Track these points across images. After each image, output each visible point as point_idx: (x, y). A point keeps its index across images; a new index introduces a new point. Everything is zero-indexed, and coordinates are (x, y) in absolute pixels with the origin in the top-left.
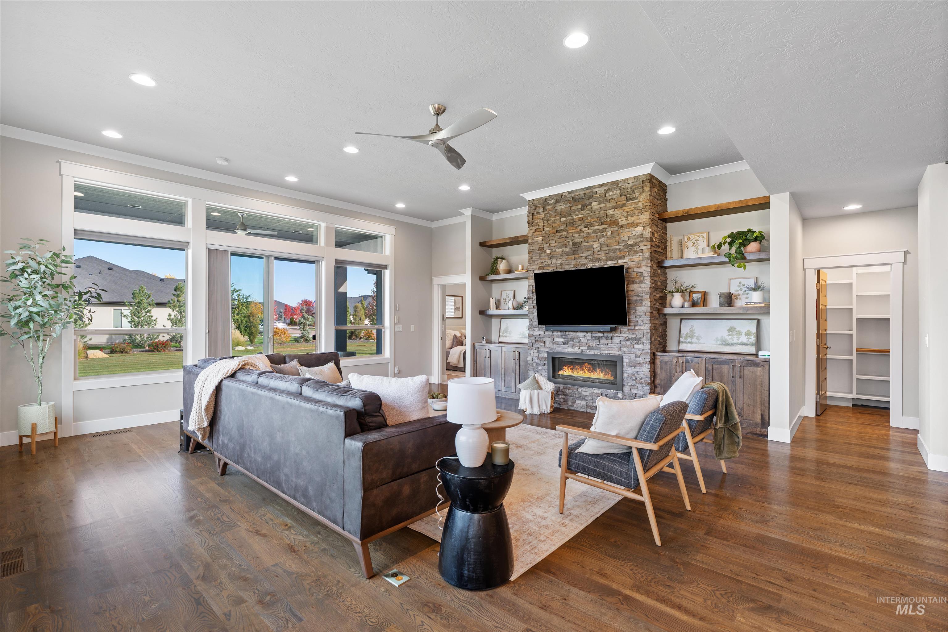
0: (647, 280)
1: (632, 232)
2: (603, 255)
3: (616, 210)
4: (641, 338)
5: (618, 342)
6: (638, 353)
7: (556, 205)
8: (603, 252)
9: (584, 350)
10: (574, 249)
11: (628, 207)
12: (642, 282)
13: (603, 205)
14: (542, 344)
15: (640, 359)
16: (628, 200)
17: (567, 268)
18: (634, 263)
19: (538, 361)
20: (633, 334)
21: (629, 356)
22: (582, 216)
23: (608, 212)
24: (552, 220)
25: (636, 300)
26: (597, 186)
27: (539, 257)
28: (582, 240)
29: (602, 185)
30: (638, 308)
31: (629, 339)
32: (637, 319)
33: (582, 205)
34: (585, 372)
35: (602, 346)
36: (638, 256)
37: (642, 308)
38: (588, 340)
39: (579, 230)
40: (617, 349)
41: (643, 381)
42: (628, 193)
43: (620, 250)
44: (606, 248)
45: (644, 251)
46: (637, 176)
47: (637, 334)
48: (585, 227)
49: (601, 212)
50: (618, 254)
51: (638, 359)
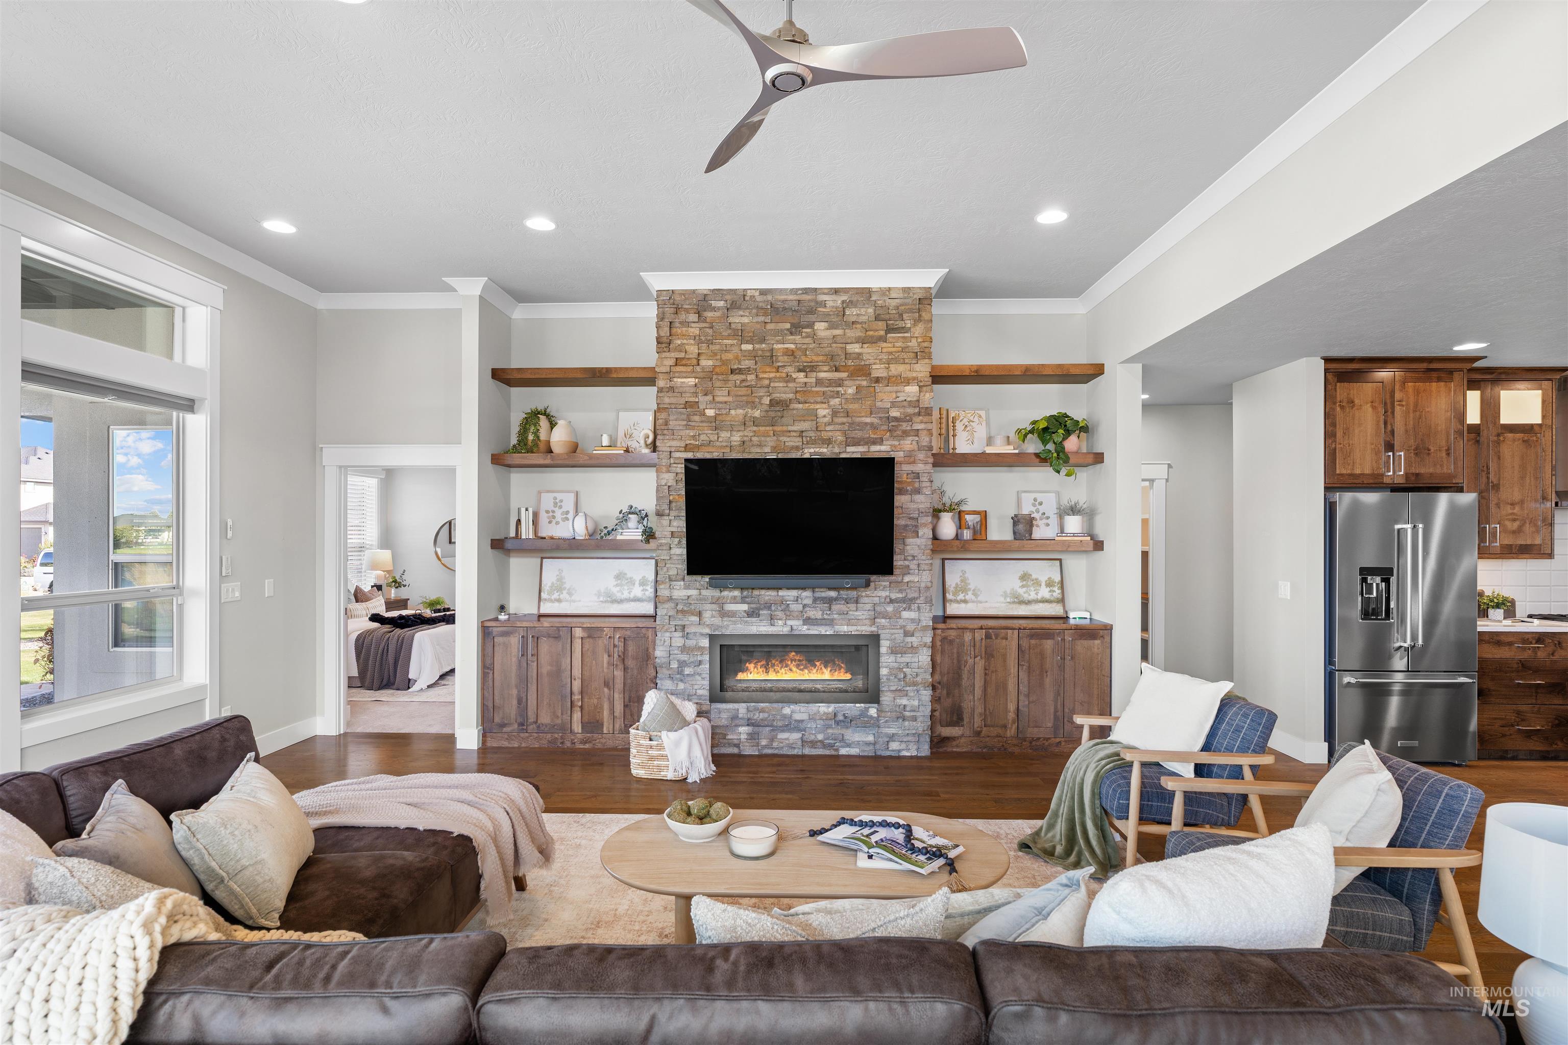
0: (927, 486)
1: (899, 394)
2: (838, 433)
3: (865, 346)
4: (912, 600)
5: (869, 607)
6: (911, 627)
7: (731, 313)
8: (838, 427)
9: (795, 628)
10: (772, 414)
11: (890, 345)
12: (918, 491)
13: (838, 332)
14: (695, 619)
15: (913, 639)
16: (889, 330)
17: (754, 453)
18: (901, 454)
19: (684, 657)
20: (901, 591)
21: (892, 634)
22: (792, 346)
23: (849, 347)
24: (719, 344)
25: (906, 526)
26: (826, 291)
27: (685, 423)
28: (791, 396)
29: (836, 291)
30: (909, 541)
31: (892, 601)
32: (907, 563)
33: (793, 325)
34: (791, 670)
35: (836, 616)
36: (909, 442)
37: (918, 541)
38: (805, 606)
39: (784, 375)
40: (867, 622)
41: (919, 679)
42: (892, 316)
43: (873, 427)
44: (845, 420)
45: (920, 432)
46: (909, 288)
47: (908, 591)
48: (800, 371)
49: (834, 345)
50: (870, 433)
51: (909, 639)
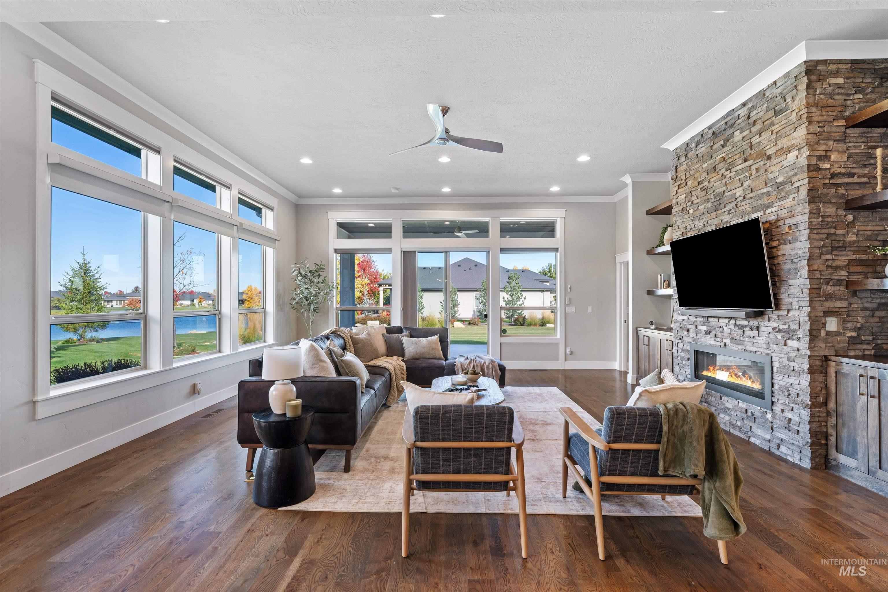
0: (804, 233)
1: (783, 163)
2: (748, 206)
3: (763, 134)
4: (794, 331)
5: (766, 334)
6: (793, 354)
7: (697, 148)
8: (748, 201)
9: (727, 344)
10: (715, 204)
11: (777, 126)
12: (796, 240)
13: (747, 132)
14: (686, 333)
15: (795, 364)
16: (777, 113)
18: (785, 211)
19: (683, 354)
20: (785, 323)
21: (780, 358)
22: (724, 155)
23: (752, 140)
24: (694, 169)
25: (789, 270)
26: (739, 107)
27: (682, 221)
28: (724, 188)
29: (744, 105)
30: (791, 282)
31: (779, 331)
32: (791, 300)
33: (724, 141)
34: (731, 376)
35: (747, 339)
36: (791, 200)
37: (798, 282)
38: (731, 330)
39: (720, 176)
40: (764, 346)
41: (799, 399)
42: (777, 103)
43: (768, 194)
44: (752, 195)
45: (800, 188)
46: (788, 72)
47: (791, 324)
48: (727, 170)
49: (744, 144)
50: (765, 200)
51: (792, 364)
